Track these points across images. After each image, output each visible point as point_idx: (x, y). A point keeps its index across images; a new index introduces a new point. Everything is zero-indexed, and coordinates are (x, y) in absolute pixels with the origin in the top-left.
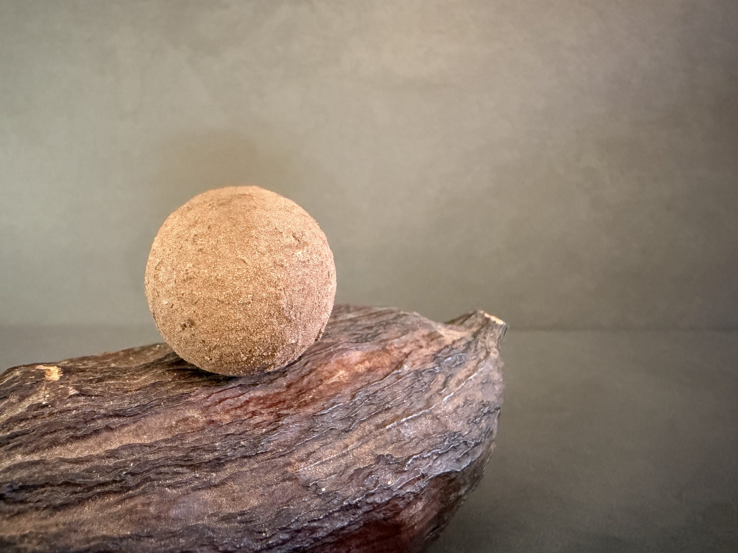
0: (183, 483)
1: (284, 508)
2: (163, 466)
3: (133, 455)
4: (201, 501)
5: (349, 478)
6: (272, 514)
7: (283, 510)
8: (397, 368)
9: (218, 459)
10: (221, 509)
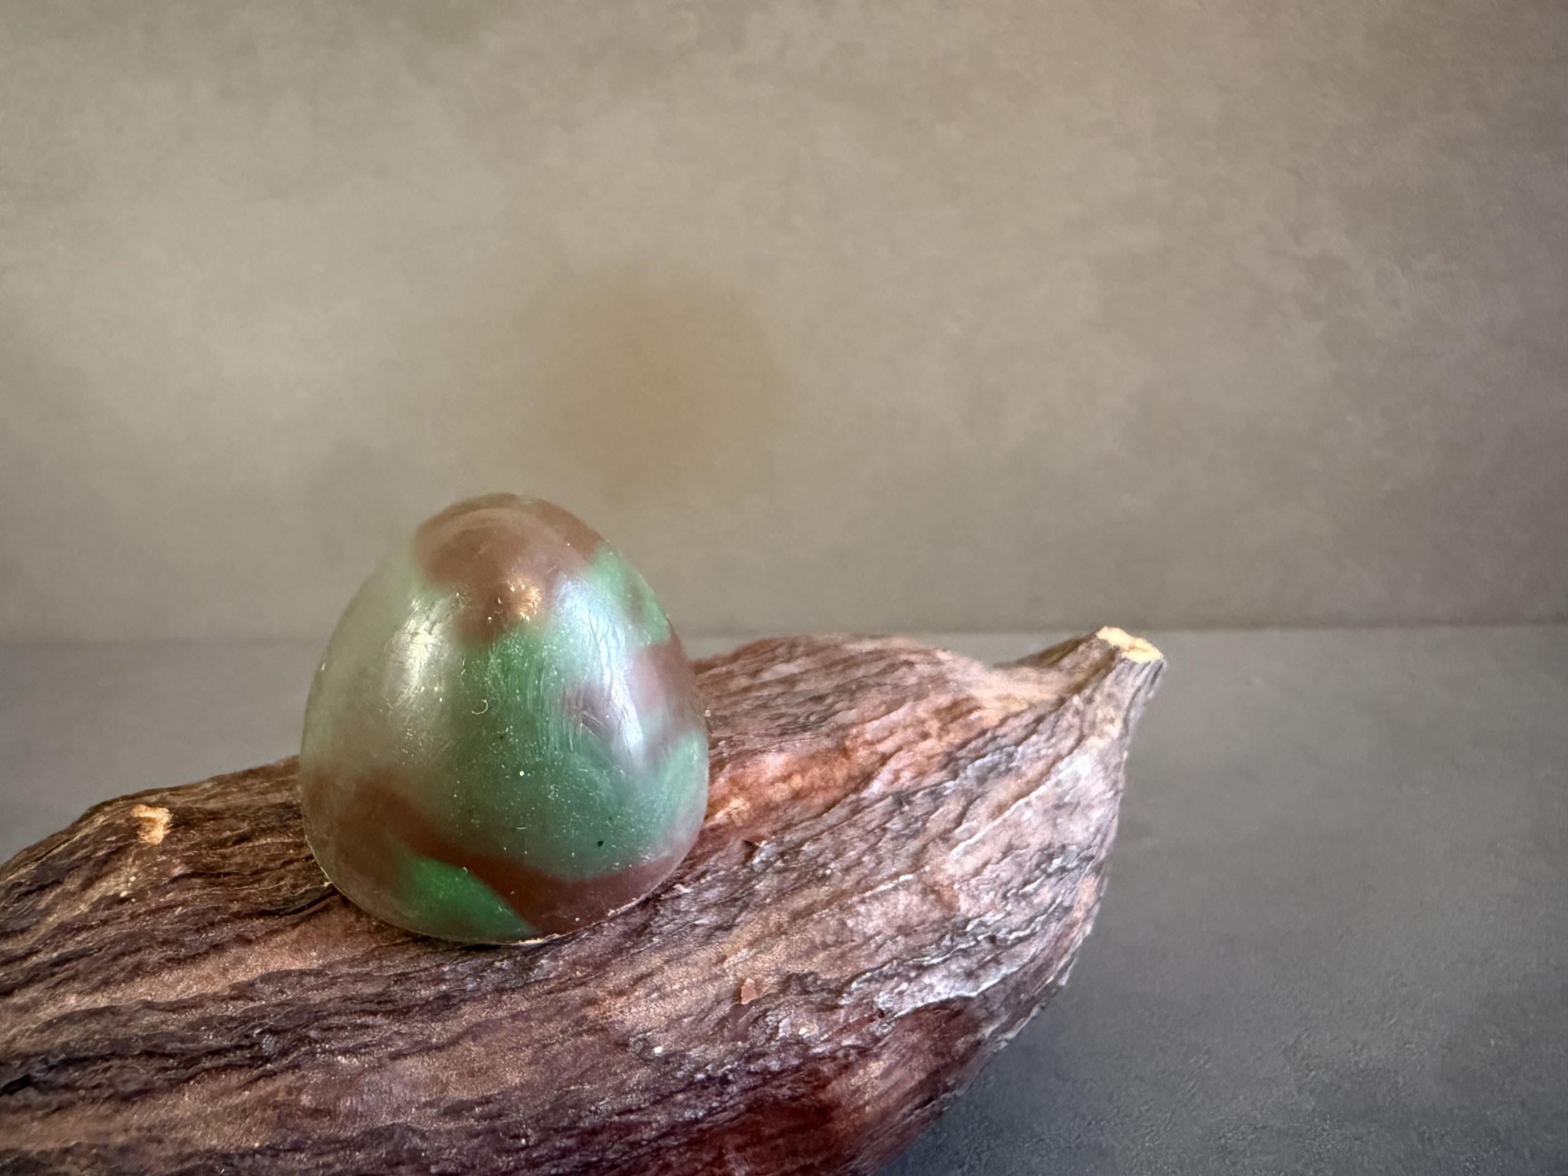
0: (373, 1045)
1: (572, 1088)
2: (338, 1013)
3: (283, 992)
4: (406, 1079)
5: (718, 1024)
6: (545, 1101)
7: (567, 1092)
8: (856, 790)
9: (445, 997)
10: (445, 1094)
